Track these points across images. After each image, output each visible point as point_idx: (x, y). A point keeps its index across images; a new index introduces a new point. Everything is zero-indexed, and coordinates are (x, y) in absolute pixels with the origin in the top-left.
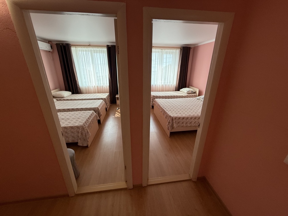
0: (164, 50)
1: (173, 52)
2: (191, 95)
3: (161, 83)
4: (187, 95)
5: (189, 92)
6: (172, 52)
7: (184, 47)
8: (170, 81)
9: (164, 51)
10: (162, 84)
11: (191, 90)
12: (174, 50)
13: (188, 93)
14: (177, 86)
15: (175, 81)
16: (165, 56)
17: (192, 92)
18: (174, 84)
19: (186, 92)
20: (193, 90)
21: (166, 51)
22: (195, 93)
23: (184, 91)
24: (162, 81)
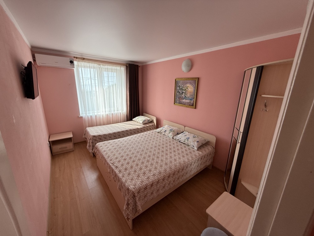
0: (103, 65)
1: (117, 69)
2: (148, 125)
3: (105, 112)
4: (144, 126)
5: (145, 122)
6: (115, 69)
7: (130, 64)
8: (118, 108)
9: (104, 67)
10: (107, 113)
11: (147, 119)
12: (118, 66)
13: (143, 123)
14: (128, 115)
15: (124, 108)
16: (105, 74)
17: (148, 121)
18: (124, 111)
19: (141, 122)
20: (149, 119)
21: (106, 67)
22: (152, 122)
23: (139, 121)
24: (107, 109)
